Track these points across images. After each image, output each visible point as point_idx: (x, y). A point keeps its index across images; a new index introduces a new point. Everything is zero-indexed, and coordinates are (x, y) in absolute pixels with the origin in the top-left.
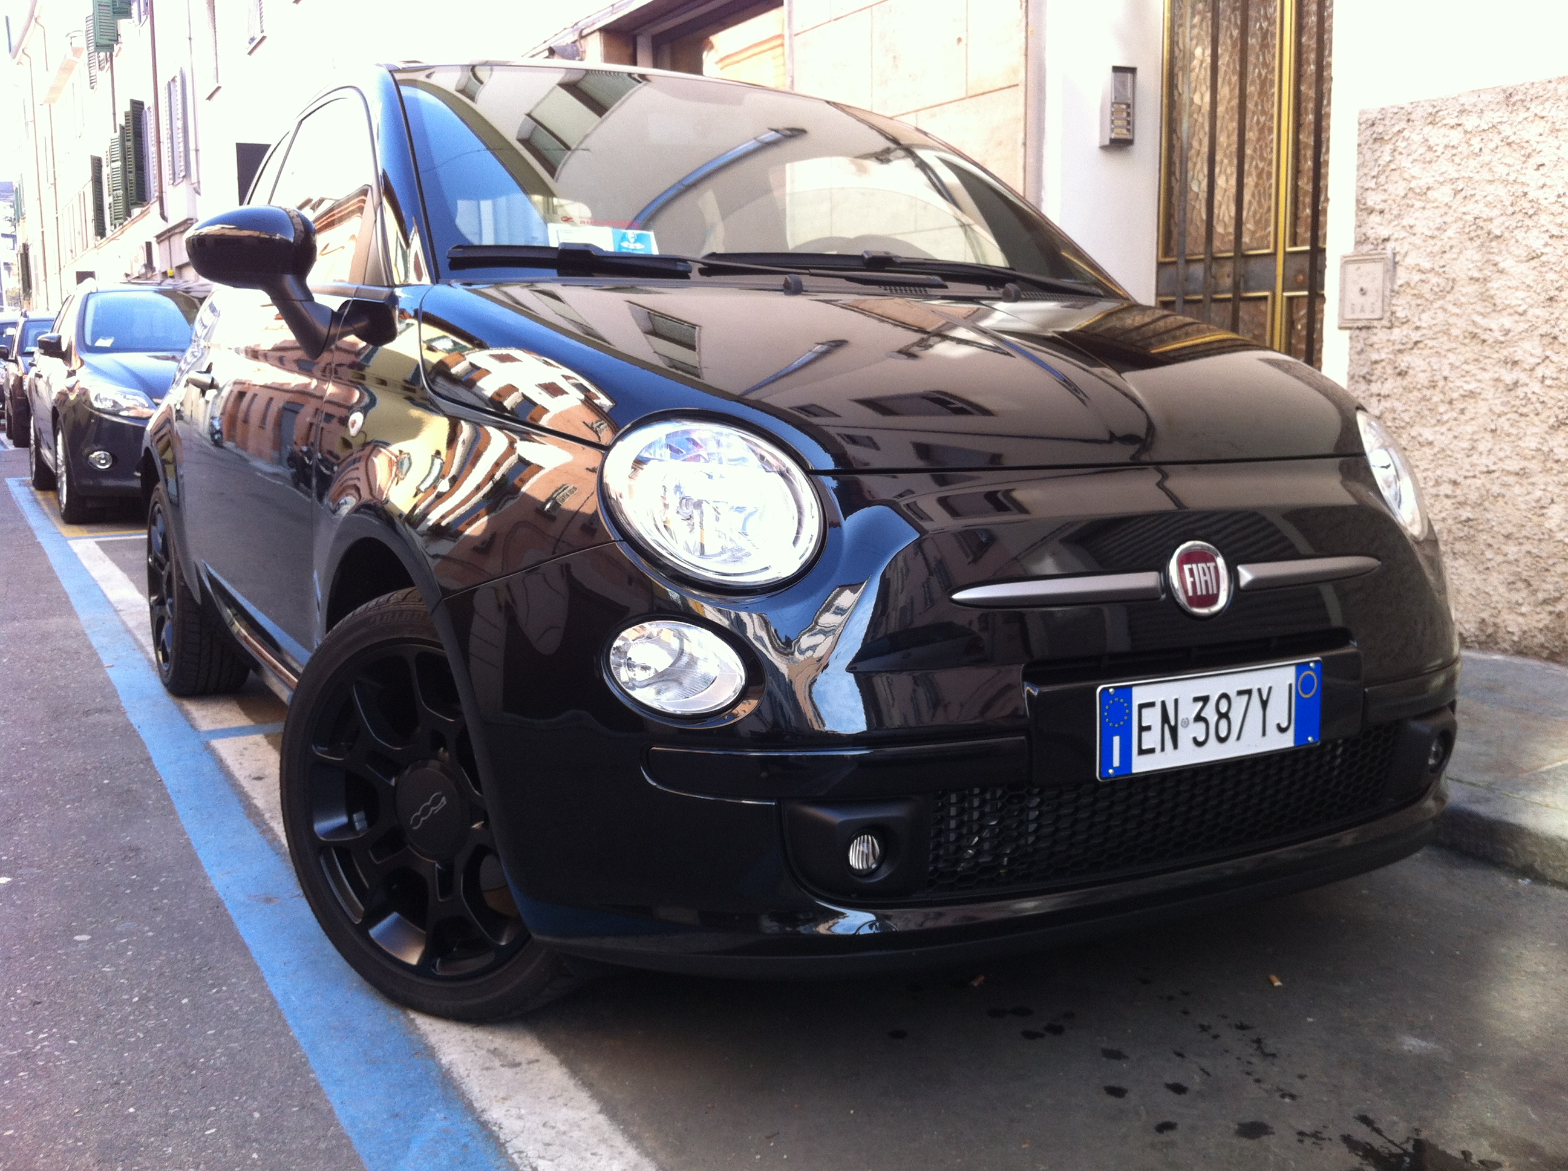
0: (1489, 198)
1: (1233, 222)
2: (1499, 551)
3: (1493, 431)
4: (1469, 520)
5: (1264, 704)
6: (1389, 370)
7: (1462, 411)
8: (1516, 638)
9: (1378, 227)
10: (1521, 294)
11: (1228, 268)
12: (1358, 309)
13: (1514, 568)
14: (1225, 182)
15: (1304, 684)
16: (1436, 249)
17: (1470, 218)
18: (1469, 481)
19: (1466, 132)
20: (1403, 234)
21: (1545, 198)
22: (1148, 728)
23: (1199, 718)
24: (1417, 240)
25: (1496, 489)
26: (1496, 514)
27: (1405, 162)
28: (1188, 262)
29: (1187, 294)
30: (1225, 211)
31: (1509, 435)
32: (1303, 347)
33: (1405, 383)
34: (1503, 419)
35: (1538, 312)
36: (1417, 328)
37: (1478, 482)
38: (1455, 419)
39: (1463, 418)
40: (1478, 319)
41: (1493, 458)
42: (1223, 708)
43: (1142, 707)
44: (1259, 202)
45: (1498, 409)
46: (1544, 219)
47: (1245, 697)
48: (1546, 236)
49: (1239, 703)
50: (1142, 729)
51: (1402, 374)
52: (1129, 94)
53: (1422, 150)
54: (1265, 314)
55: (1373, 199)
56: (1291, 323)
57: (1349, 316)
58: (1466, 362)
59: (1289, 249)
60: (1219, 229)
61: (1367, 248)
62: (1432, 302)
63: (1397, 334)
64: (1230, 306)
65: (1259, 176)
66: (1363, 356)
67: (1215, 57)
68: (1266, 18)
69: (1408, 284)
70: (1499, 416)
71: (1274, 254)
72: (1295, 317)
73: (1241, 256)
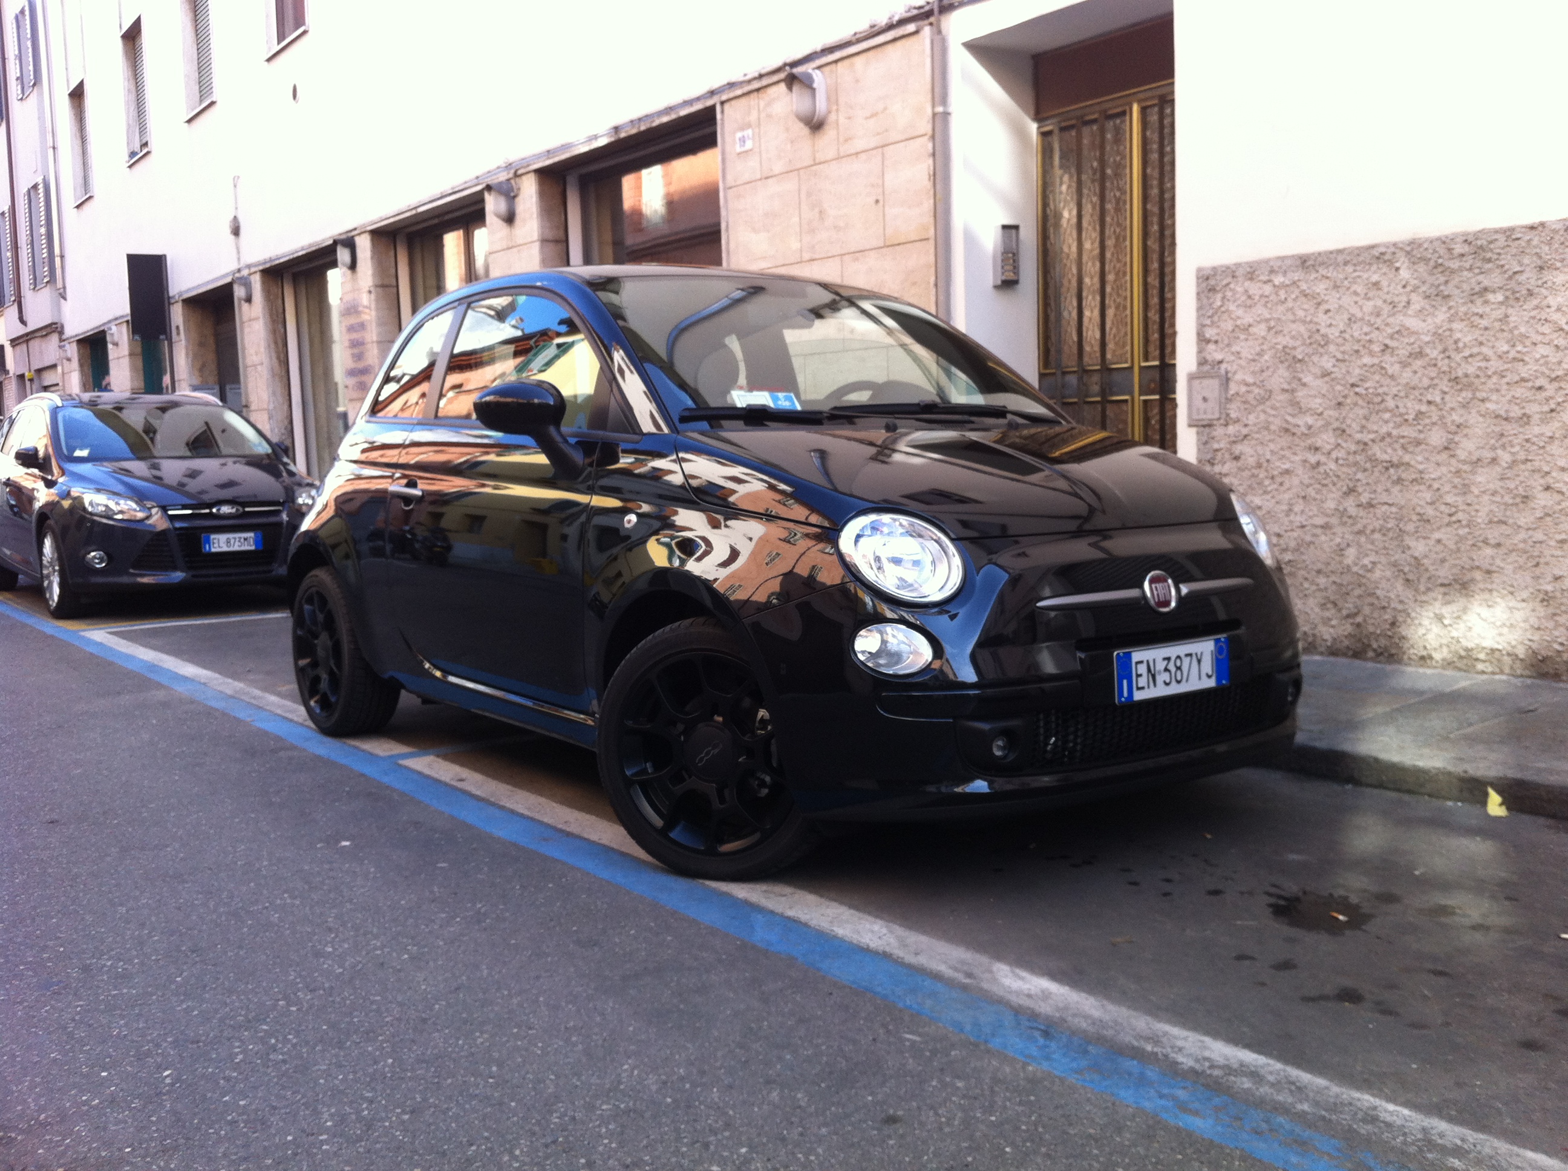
0: (1294, 333)
1: (1098, 343)
2: (1313, 583)
3: (1304, 498)
4: (1290, 561)
5: (1199, 661)
6: (1227, 456)
7: (1281, 484)
8: (1329, 644)
9: (1214, 353)
10: (1318, 401)
11: (1096, 378)
12: (1202, 412)
13: (1324, 594)
14: (1091, 314)
15: (1219, 650)
16: (1257, 369)
17: (1280, 347)
18: (1289, 534)
19: (1274, 286)
20: (1233, 358)
21: (1333, 333)
22: (1141, 675)
23: (1166, 670)
24: (1243, 363)
25: (1308, 538)
26: (1309, 556)
27: (1232, 307)
28: (1064, 373)
29: (1063, 397)
30: (1092, 333)
31: (1315, 500)
32: (1157, 437)
33: (1239, 464)
34: (1310, 489)
35: (1331, 413)
36: (1246, 425)
37: (1295, 534)
38: (1277, 490)
39: (1282, 489)
40: (1289, 418)
41: (1304, 517)
42: (1178, 664)
43: (1137, 663)
44: (1118, 328)
45: (1307, 481)
46: (1332, 348)
47: (1188, 659)
48: (1333, 360)
49: (1186, 661)
50: (1139, 676)
51: (1237, 458)
52: (1014, 246)
53: (1244, 298)
54: (1127, 412)
55: (1210, 333)
56: (1147, 420)
57: (1195, 417)
58: (1282, 449)
59: (1144, 364)
60: (1087, 348)
61: (1206, 368)
62: (1255, 407)
63: (1231, 429)
64: (1099, 407)
65: (1117, 308)
66: (1208, 446)
67: (1080, 216)
68: (1119, 189)
69: (1237, 394)
70: (1308, 487)
71: (1131, 368)
72: (1150, 414)
73: (1106, 369)
